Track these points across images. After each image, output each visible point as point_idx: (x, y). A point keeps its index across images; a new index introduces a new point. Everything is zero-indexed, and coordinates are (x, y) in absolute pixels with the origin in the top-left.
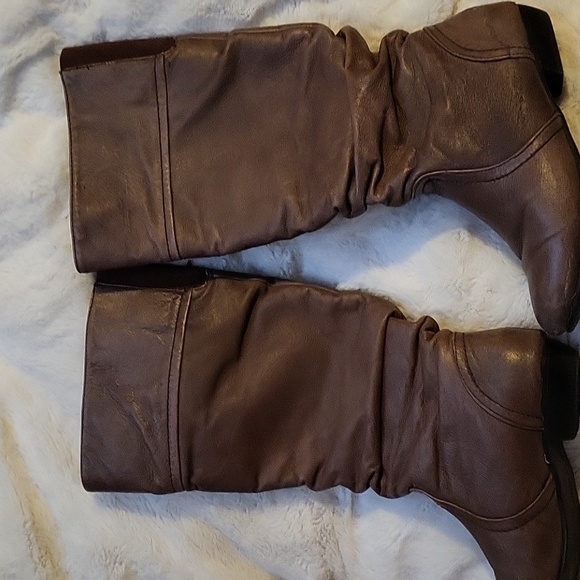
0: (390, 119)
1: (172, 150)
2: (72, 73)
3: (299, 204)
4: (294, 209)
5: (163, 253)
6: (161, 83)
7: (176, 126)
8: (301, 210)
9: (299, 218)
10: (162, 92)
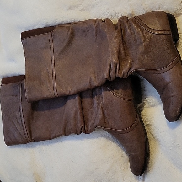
0: (122, 48)
1: (55, 62)
2: (25, 40)
3: (95, 77)
4: (93, 79)
5: (53, 95)
6: (51, 41)
7: (56, 55)
8: (96, 79)
9: (95, 82)
10: (52, 44)
